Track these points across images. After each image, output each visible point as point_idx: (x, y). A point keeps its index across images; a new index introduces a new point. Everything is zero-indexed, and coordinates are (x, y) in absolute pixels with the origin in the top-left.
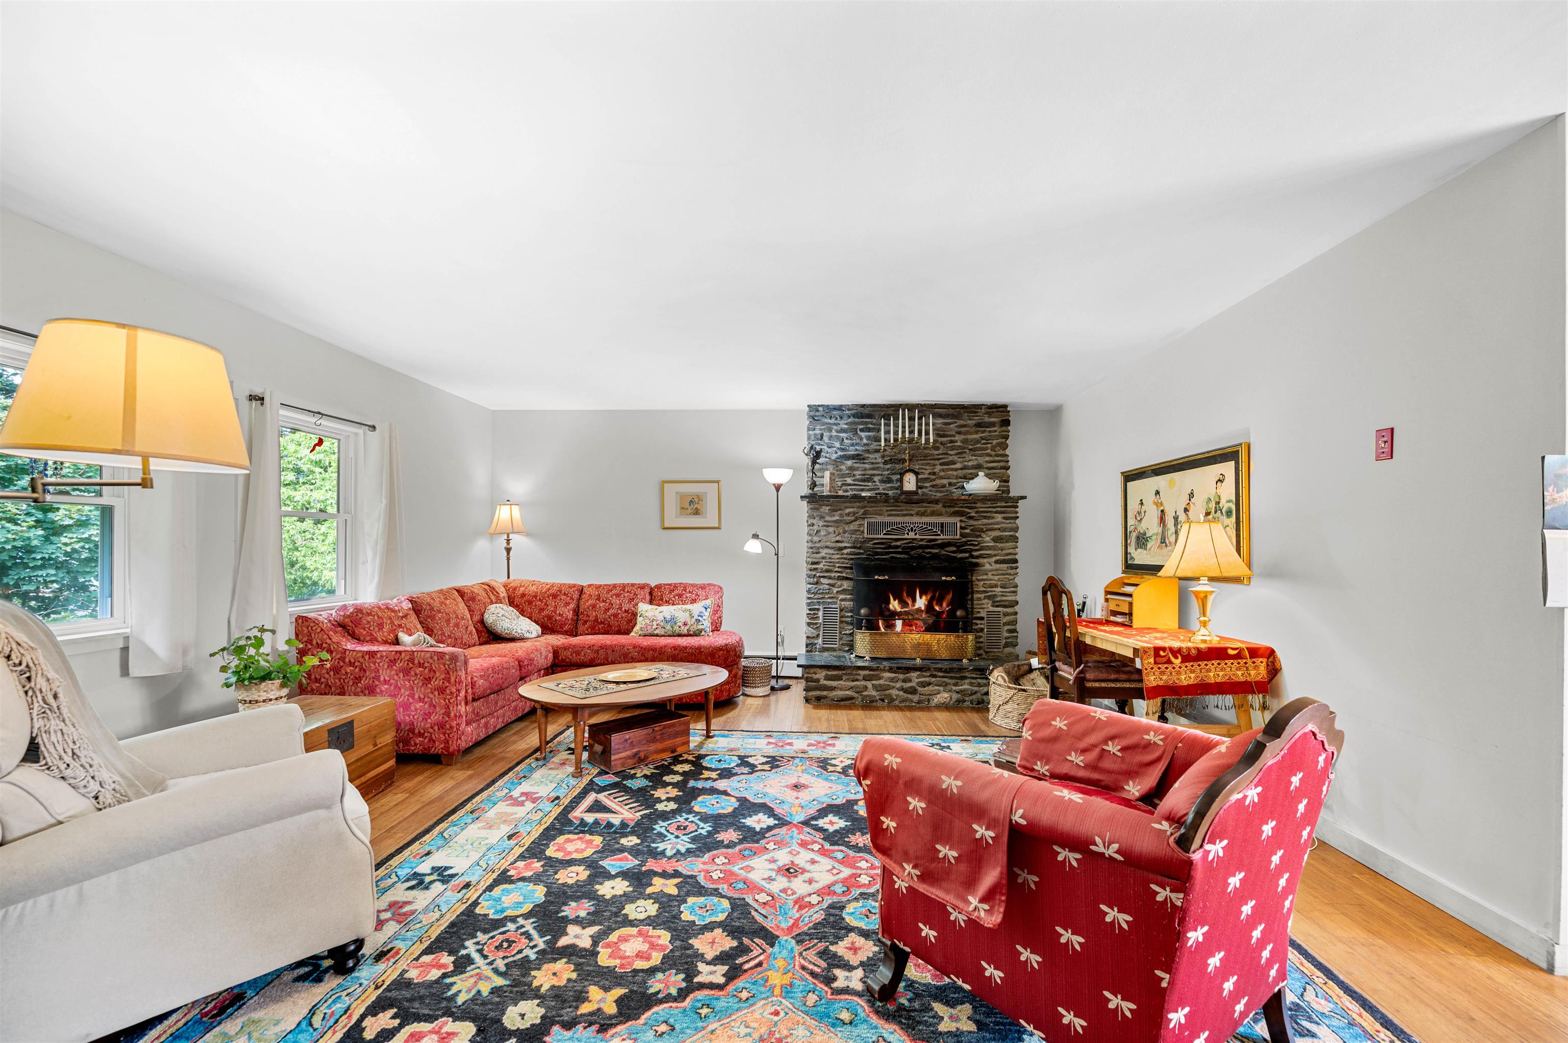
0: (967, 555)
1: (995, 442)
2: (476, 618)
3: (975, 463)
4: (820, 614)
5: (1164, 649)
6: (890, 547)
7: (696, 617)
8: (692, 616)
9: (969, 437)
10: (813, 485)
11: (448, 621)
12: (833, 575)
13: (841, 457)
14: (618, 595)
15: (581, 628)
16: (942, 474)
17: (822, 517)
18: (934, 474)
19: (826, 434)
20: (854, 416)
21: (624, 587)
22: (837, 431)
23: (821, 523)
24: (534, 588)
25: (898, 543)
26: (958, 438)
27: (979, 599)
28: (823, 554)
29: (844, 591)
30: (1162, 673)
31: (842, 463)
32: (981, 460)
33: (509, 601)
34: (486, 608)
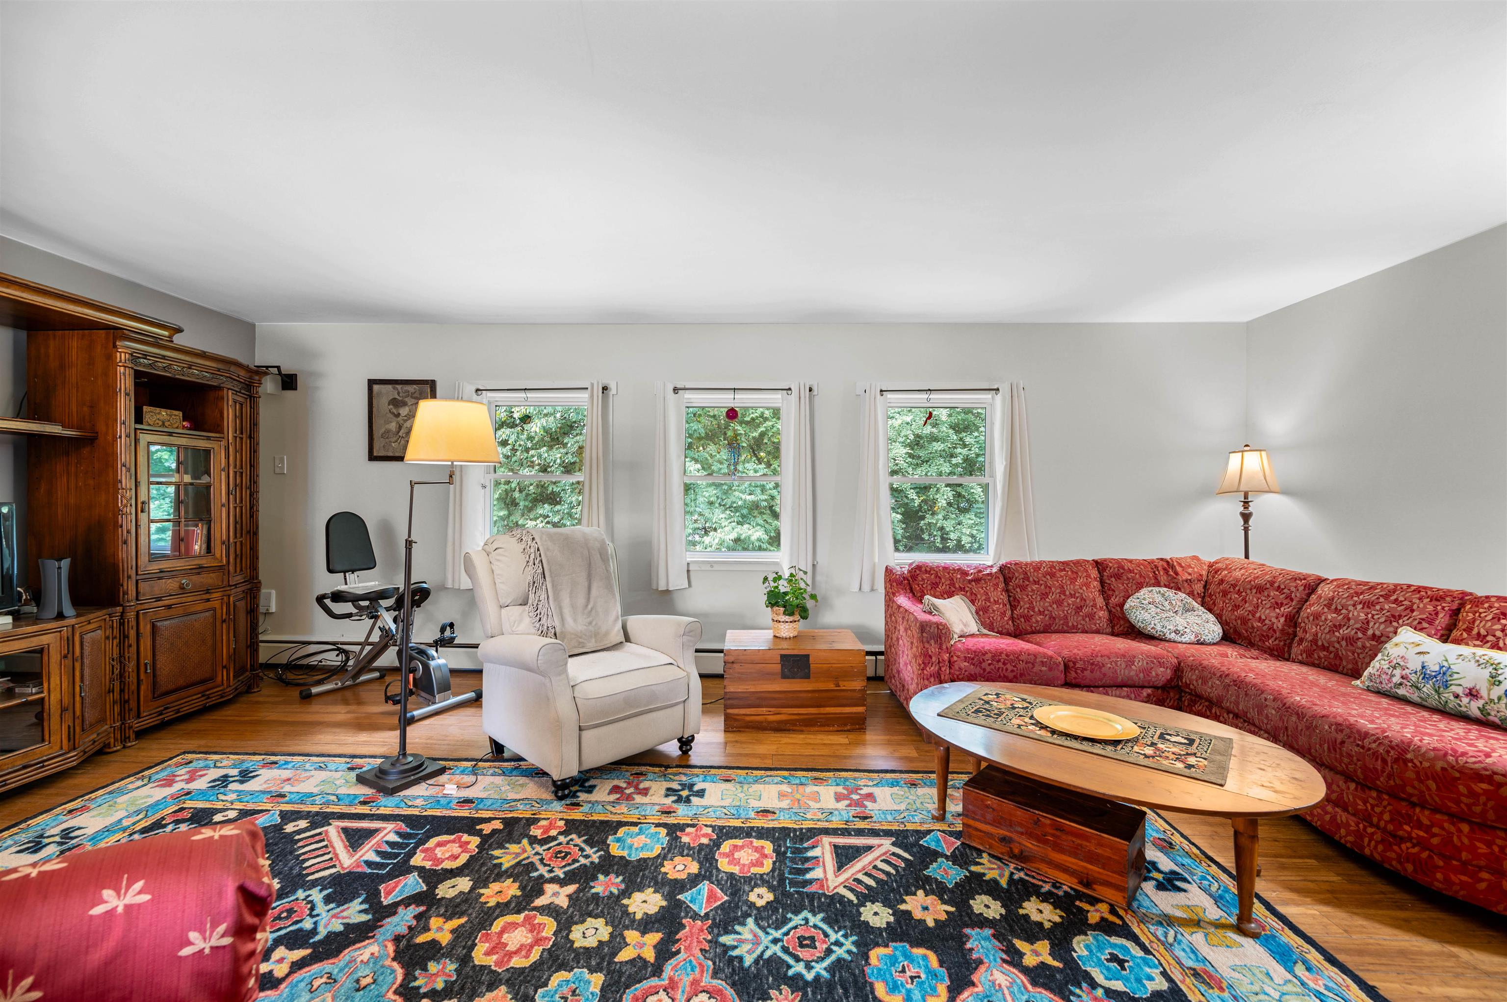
8: (1497, 680)
11: (1044, 596)
14: (1368, 605)
15: (1295, 650)
21: (1396, 588)
24: (1238, 574)
33: (1198, 588)
34: (1140, 586)
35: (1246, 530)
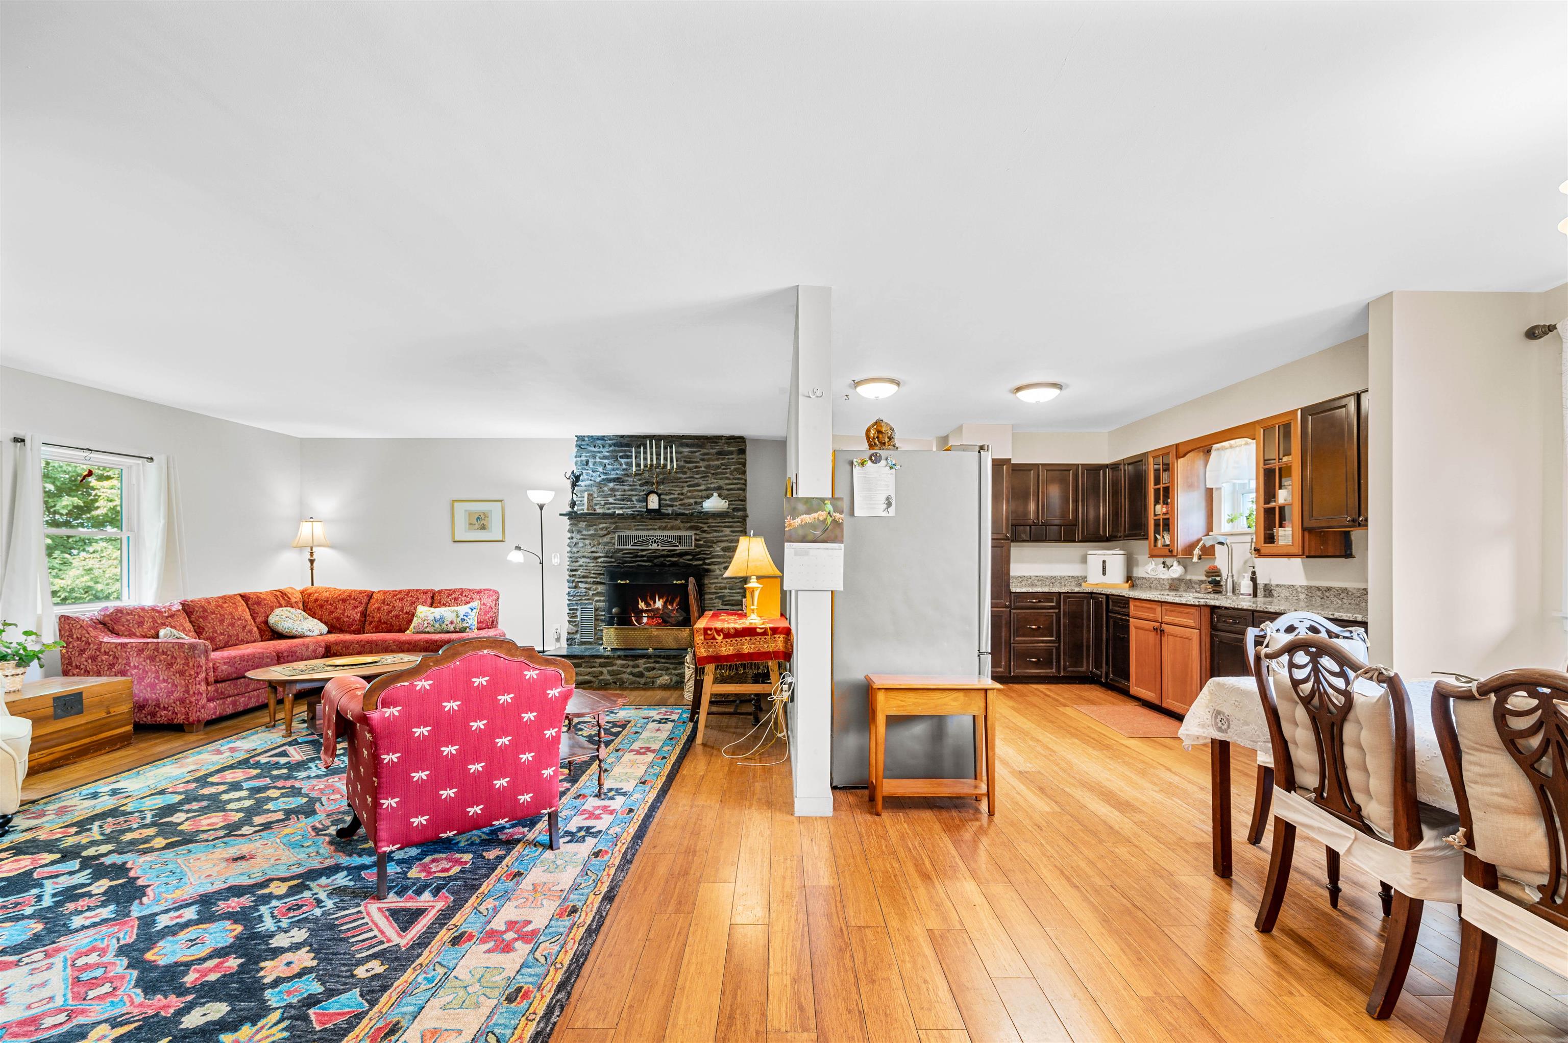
0: (701, 562)
1: (732, 468)
2: (260, 619)
3: (716, 485)
4: (579, 613)
5: (711, 629)
6: (637, 556)
7: (462, 617)
8: (458, 616)
9: (712, 463)
10: (573, 504)
11: (222, 621)
12: (589, 580)
13: (603, 480)
14: (401, 599)
15: (367, 628)
16: (689, 494)
17: (579, 532)
18: (682, 494)
19: (591, 461)
20: (614, 445)
21: (408, 592)
22: (600, 458)
23: (579, 537)
24: (327, 594)
25: (644, 553)
26: (702, 464)
27: (711, 599)
28: (580, 563)
29: (598, 594)
30: (710, 647)
31: (605, 485)
32: (721, 483)
33: (301, 605)
34: (272, 610)
35: (312, 569)
